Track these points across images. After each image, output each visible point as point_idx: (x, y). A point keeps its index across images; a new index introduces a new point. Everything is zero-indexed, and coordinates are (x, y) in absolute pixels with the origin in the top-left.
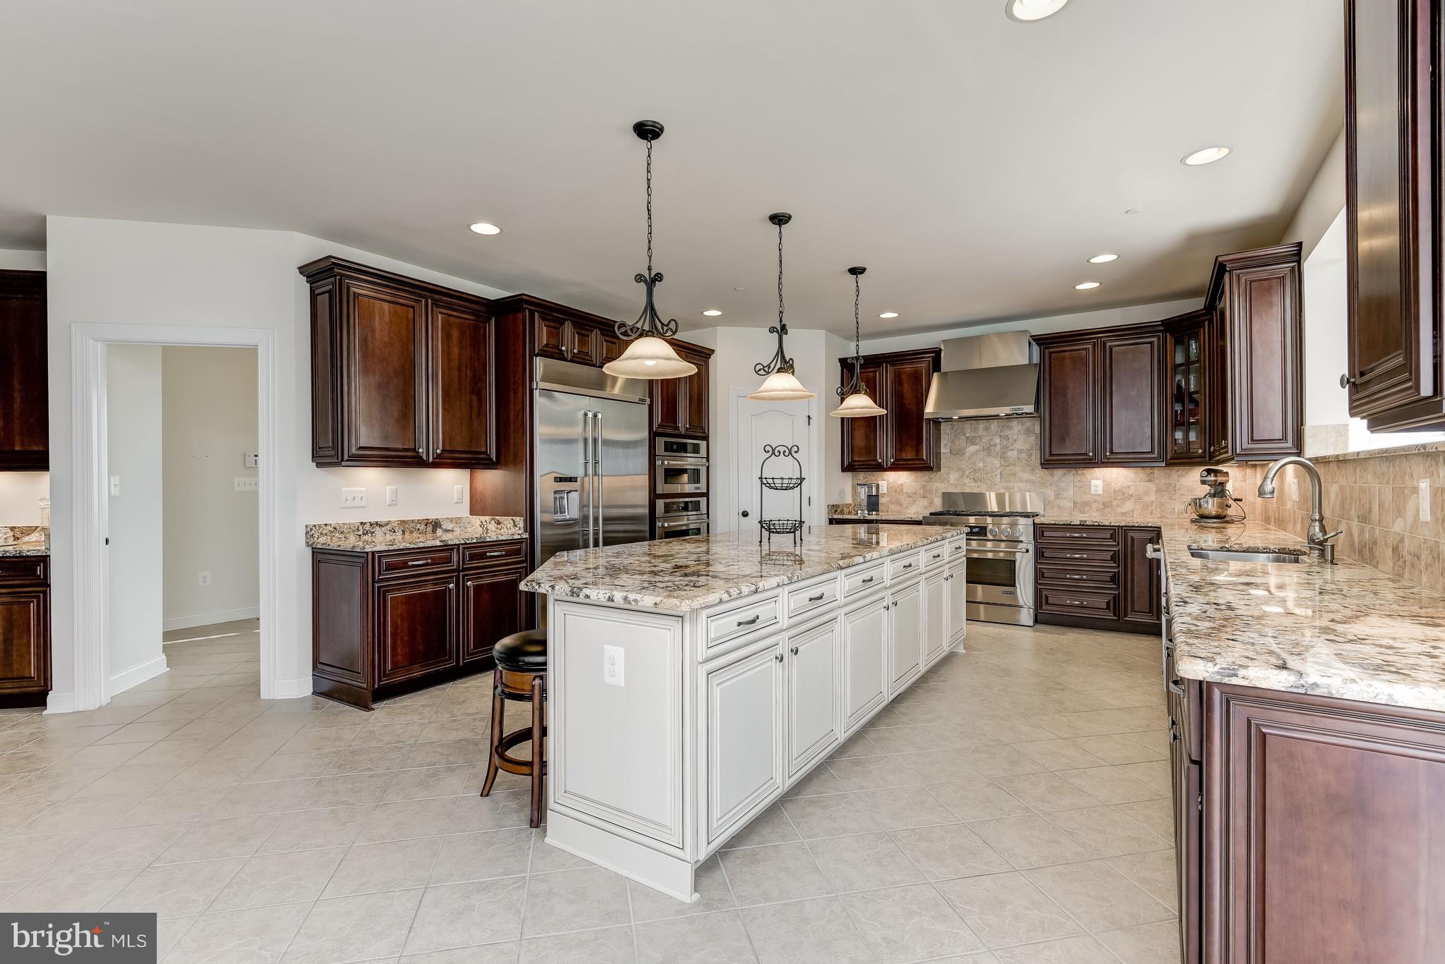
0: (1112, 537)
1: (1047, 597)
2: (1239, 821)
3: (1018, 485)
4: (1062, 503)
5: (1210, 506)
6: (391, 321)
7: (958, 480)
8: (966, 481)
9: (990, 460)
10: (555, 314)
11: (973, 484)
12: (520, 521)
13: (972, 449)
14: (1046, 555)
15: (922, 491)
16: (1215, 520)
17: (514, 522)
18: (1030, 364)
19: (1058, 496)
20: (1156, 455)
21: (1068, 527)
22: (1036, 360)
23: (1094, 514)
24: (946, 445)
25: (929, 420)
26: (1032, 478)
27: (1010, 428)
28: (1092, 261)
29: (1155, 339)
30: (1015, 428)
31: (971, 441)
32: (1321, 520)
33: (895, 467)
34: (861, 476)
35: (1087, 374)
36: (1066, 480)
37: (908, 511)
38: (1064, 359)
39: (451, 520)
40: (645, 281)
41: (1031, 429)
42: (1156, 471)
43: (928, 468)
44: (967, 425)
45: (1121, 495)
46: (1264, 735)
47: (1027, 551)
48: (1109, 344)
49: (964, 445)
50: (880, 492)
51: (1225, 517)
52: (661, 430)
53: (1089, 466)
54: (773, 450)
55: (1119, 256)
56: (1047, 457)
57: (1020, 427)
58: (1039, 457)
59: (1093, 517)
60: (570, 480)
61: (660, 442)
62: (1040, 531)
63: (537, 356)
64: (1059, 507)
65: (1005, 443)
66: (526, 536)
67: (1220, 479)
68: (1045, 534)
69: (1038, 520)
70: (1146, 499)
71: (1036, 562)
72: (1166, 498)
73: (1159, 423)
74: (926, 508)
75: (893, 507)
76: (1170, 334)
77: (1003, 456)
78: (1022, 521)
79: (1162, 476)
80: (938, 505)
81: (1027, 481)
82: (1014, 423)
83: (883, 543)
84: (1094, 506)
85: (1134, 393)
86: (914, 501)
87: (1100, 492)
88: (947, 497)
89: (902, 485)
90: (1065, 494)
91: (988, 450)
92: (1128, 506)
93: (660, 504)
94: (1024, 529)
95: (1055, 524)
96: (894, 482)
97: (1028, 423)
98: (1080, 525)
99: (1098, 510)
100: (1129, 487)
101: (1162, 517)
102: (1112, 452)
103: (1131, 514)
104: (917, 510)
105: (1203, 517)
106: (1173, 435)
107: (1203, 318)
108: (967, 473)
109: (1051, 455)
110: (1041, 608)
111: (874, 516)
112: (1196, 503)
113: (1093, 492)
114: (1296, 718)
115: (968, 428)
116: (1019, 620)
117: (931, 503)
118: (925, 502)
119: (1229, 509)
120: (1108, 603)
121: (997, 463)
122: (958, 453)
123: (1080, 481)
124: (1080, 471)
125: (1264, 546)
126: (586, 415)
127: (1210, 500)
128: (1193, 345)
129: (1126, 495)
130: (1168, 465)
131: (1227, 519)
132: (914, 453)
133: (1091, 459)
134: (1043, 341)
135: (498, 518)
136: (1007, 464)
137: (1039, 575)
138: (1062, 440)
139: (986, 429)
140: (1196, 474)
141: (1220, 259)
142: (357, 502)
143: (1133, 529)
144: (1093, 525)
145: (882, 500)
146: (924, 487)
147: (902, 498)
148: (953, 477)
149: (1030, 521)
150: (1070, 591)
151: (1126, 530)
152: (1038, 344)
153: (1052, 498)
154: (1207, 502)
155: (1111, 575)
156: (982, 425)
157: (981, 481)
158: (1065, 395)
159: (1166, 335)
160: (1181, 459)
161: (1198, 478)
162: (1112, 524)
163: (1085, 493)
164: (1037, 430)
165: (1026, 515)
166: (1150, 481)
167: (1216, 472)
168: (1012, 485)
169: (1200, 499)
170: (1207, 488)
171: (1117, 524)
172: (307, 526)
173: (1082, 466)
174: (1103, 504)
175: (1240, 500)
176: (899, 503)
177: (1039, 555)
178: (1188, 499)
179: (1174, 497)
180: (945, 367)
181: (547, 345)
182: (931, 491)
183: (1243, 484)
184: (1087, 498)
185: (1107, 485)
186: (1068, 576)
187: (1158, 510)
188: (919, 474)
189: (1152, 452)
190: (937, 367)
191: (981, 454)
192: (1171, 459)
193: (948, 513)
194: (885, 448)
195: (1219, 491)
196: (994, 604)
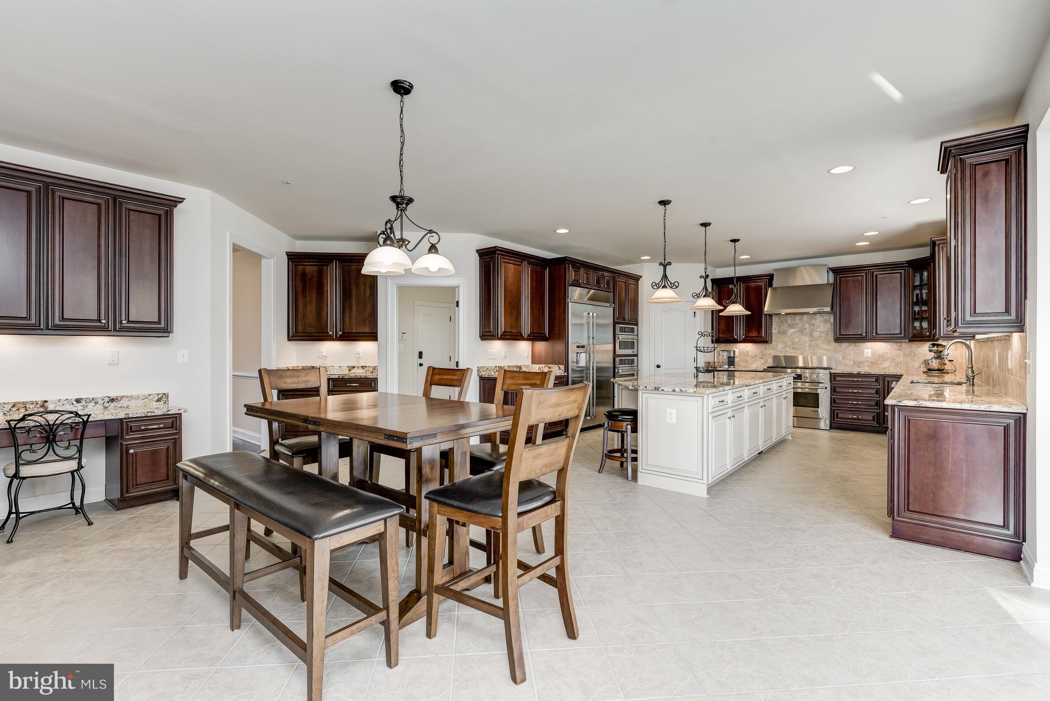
0: (877, 381)
1: (837, 414)
2: (902, 444)
3: (820, 352)
4: (846, 362)
5: (934, 364)
6: (514, 273)
7: (783, 349)
8: (788, 349)
9: (803, 337)
10: (578, 265)
11: (792, 351)
12: (562, 367)
13: (791, 331)
14: (837, 390)
15: (760, 355)
16: (936, 372)
17: (559, 367)
18: (828, 284)
19: (844, 358)
20: (903, 336)
21: (850, 375)
22: (831, 281)
23: (866, 369)
24: (775, 329)
25: (766, 314)
26: (829, 347)
27: (816, 319)
28: (864, 234)
29: (903, 271)
30: (818, 319)
31: (791, 326)
32: (972, 368)
33: (745, 341)
34: (723, 346)
35: (862, 289)
36: (850, 349)
37: (751, 366)
38: (848, 281)
39: (525, 366)
40: (663, 265)
41: (828, 320)
42: (904, 344)
43: (765, 342)
44: (789, 318)
45: (882, 357)
46: (909, 420)
47: (826, 388)
48: (875, 273)
49: (787, 328)
50: (736, 355)
51: (943, 370)
52: (618, 321)
53: (863, 341)
54: (702, 334)
55: (880, 233)
56: (838, 336)
57: (821, 318)
58: (833, 336)
59: (864, 370)
60: (583, 347)
61: (618, 326)
62: (833, 377)
63: (570, 286)
64: (845, 364)
65: (812, 328)
66: (566, 374)
67: (940, 349)
68: (837, 379)
69: (832, 371)
70: (897, 360)
71: (831, 394)
72: (909, 359)
73: (905, 318)
74: (763, 364)
75: (742, 364)
76: (912, 268)
77: (811, 335)
78: (822, 371)
79: (906, 346)
80: (770, 363)
81: (825, 349)
82: (818, 316)
83: (737, 383)
84: (866, 364)
85: (890, 301)
86: (756, 360)
87: (870, 355)
88: (776, 358)
89: (748, 351)
90: (849, 357)
91: (802, 331)
92: (887, 364)
93: (618, 359)
94: (824, 376)
95: (842, 373)
96: (743, 349)
97: (826, 317)
98: (857, 374)
99: (868, 366)
100: (887, 353)
101: (907, 370)
102: (876, 334)
103: (886, 368)
104: (759, 365)
105: (930, 370)
106: (913, 324)
107: (930, 261)
108: (788, 344)
109: (840, 335)
110: (834, 420)
111: (732, 368)
112: (926, 362)
113: (865, 356)
114: (918, 415)
115: (789, 320)
116: (819, 426)
117: (766, 362)
118: (762, 361)
119: (945, 366)
120: (874, 417)
121: (807, 339)
122: (783, 333)
123: (858, 350)
124: (858, 344)
125: (950, 381)
126: (589, 314)
127: (934, 361)
128: (925, 274)
129: (885, 358)
130: (910, 341)
131: (944, 371)
132: (757, 333)
133: (864, 338)
134: (836, 271)
135: (549, 365)
136: (813, 339)
137: (833, 401)
138: (847, 326)
139: (800, 320)
140: (926, 346)
141: (932, 239)
142: (494, 357)
143: (888, 376)
144: (865, 374)
145: (736, 360)
146: (762, 352)
147: (748, 358)
148: (780, 346)
149: (827, 372)
150: (850, 411)
151: (884, 376)
152: (834, 273)
153: (841, 359)
154: (932, 362)
155: (876, 401)
156: (798, 318)
157: (797, 349)
158: (849, 301)
159: (909, 269)
160: (918, 337)
161: (928, 349)
162: (876, 374)
163: (861, 357)
164: (832, 321)
165: (826, 369)
166: (900, 350)
167: (938, 345)
168: (816, 351)
169: (928, 360)
170: (932, 354)
171: (879, 374)
172: (478, 367)
173: (859, 341)
174: (872, 363)
175: (953, 361)
176: (746, 361)
177: (833, 390)
178: (921, 360)
179: (914, 359)
180: (775, 283)
181: (574, 280)
182: (766, 355)
183: (955, 352)
184: (861, 359)
185: (874, 353)
186: (850, 402)
187: (904, 366)
188: (759, 345)
189: (901, 334)
190: (771, 285)
191: (798, 334)
192: (912, 337)
193: (777, 367)
194: (739, 330)
195: (939, 356)
196: (806, 417)
